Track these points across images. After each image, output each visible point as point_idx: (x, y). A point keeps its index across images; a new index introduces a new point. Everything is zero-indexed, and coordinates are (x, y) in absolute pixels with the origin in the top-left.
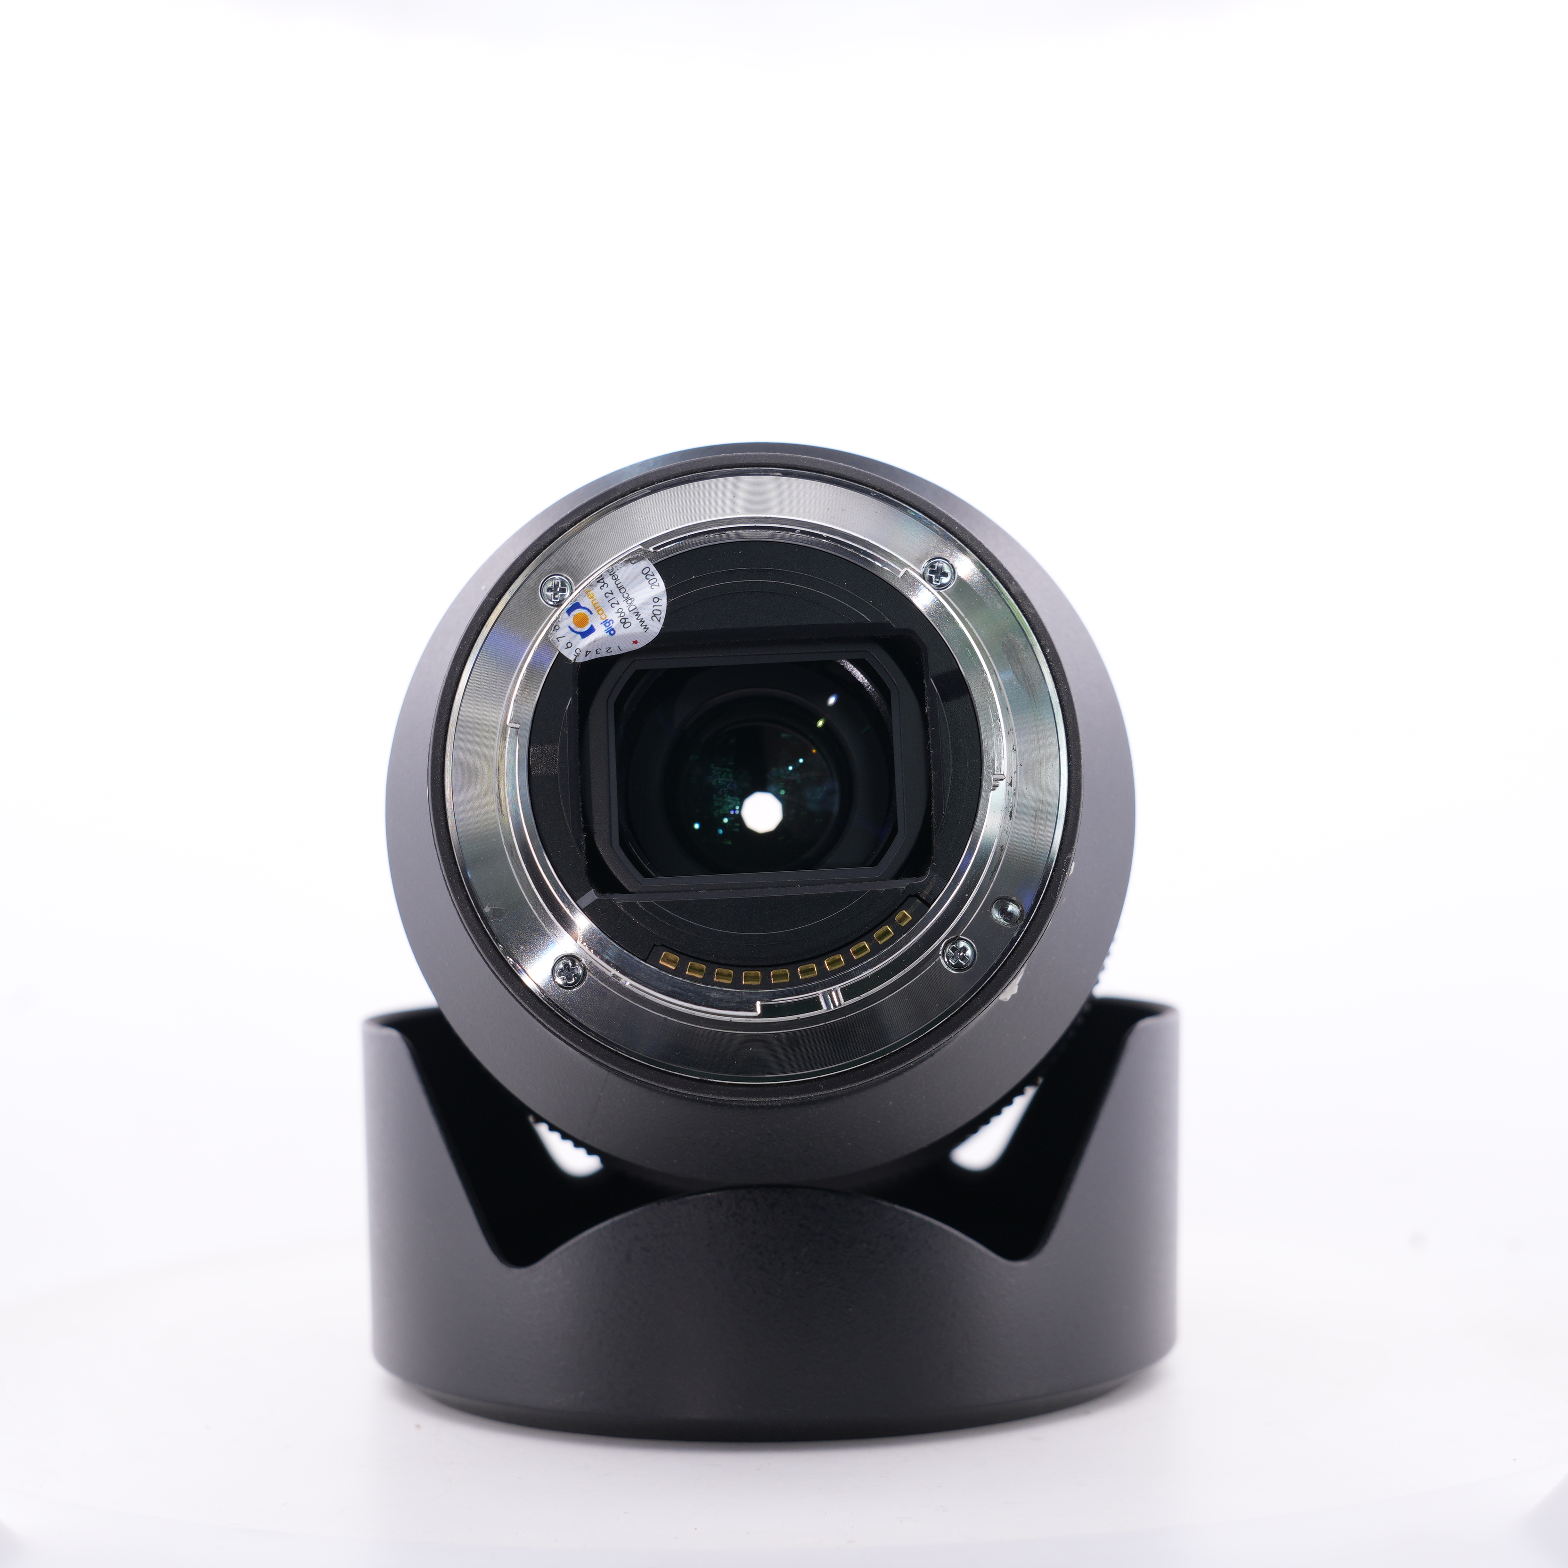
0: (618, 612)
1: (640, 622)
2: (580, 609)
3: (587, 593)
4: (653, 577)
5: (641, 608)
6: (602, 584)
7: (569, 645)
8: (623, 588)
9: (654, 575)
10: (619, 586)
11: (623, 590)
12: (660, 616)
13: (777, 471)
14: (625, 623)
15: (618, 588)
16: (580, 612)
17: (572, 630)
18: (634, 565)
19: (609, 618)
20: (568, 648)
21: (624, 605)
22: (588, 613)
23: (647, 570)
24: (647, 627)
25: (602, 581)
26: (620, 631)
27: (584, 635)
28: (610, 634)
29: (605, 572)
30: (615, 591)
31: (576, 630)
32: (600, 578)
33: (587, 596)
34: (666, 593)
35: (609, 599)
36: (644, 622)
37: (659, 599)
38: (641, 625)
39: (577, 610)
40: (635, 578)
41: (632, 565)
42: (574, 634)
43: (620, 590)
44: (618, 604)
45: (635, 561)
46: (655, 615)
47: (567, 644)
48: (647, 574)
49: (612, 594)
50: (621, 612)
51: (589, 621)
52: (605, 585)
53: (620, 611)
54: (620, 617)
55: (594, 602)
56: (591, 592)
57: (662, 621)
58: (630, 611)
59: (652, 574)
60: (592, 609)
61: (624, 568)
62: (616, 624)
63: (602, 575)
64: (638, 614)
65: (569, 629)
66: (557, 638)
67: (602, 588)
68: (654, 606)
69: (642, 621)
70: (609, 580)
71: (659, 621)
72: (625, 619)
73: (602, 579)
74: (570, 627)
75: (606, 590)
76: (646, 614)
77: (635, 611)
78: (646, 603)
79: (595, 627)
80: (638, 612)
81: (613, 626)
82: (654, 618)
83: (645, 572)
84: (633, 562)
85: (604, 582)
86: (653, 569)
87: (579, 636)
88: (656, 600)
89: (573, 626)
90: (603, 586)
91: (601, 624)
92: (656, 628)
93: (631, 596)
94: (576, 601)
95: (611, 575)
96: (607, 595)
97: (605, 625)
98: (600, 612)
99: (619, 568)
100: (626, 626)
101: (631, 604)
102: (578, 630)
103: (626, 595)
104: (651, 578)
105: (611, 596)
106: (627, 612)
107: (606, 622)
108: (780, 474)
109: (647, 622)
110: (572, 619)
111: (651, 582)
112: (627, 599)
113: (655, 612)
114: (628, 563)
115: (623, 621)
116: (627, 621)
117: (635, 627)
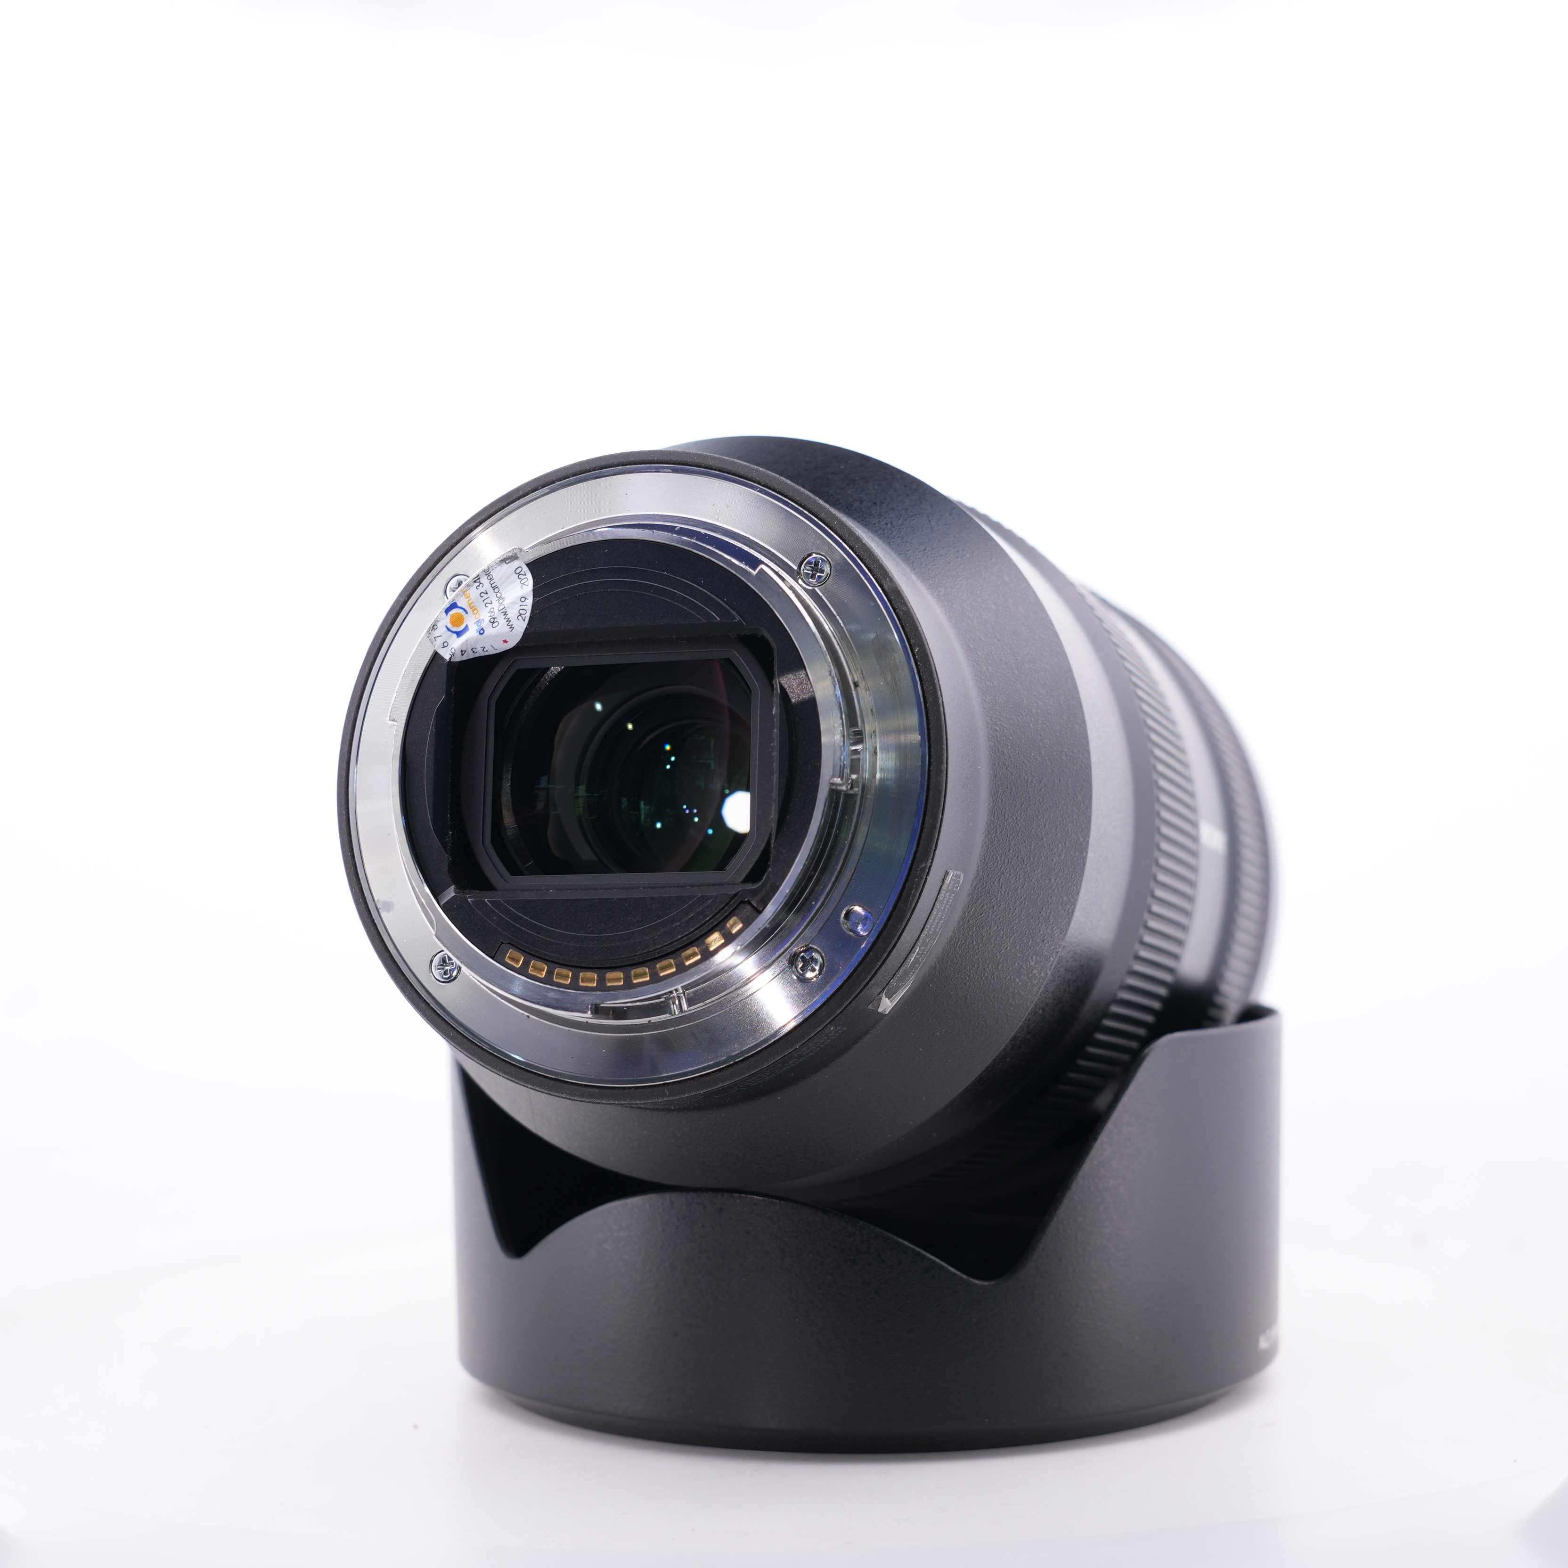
0: (490, 612)
1: (507, 621)
2: (457, 609)
3: (464, 593)
4: (525, 577)
5: (509, 608)
6: (478, 584)
7: (446, 644)
8: (497, 587)
9: (525, 575)
10: (493, 586)
11: (496, 590)
12: (525, 615)
14: (493, 622)
15: (493, 588)
16: (456, 612)
17: (449, 629)
18: (508, 565)
19: (482, 618)
20: (444, 647)
21: (496, 606)
22: (463, 613)
23: (519, 570)
24: (513, 626)
25: (478, 581)
26: (489, 631)
27: (459, 634)
28: (480, 633)
29: (482, 572)
30: (490, 591)
31: (452, 630)
32: (477, 578)
33: (463, 596)
34: (532, 593)
35: (483, 599)
36: (510, 621)
37: (526, 598)
38: (508, 625)
39: (454, 610)
40: (509, 577)
41: (506, 564)
42: (451, 633)
43: (494, 589)
44: (491, 603)
45: (509, 560)
46: (520, 615)
47: (443, 643)
48: (519, 574)
49: (487, 593)
50: (492, 612)
51: (465, 620)
52: (481, 585)
53: (491, 610)
54: (491, 616)
55: (470, 602)
56: (468, 592)
57: (527, 620)
58: (499, 611)
59: (524, 574)
60: (467, 609)
61: (499, 568)
62: (485, 624)
63: (478, 575)
64: (505, 614)
65: (446, 629)
66: (435, 638)
67: (478, 587)
68: (520, 606)
69: (509, 621)
70: (484, 580)
71: (524, 620)
72: (494, 618)
73: (479, 579)
74: (446, 627)
75: (481, 589)
76: (513, 614)
77: (504, 610)
78: (513, 603)
79: (469, 627)
80: (506, 612)
81: (483, 625)
82: (520, 617)
83: (518, 571)
84: (507, 562)
85: (480, 582)
86: (526, 569)
87: (455, 635)
88: (523, 599)
89: (450, 626)
90: (479, 586)
91: (475, 623)
92: (521, 626)
93: (503, 596)
94: (454, 601)
95: (486, 575)
96: (482, 595)
97: (477, 624)
98: (475, 612)
99: (494, 568)
100: (495, 625)
101: (501, 603)
102: (455, 629)
103: (499, 595)
104: (522, 577)
105: (485, 596)
106: (496, 611)
107: (479, 622)
109: (514, 622)
110: (449, 618)
111: (522, 582)
112: (500, 598)
113: (522, 612)
114: (502, 563)
115: (492, 620)
116: (496, 620)
117: (502, 627)
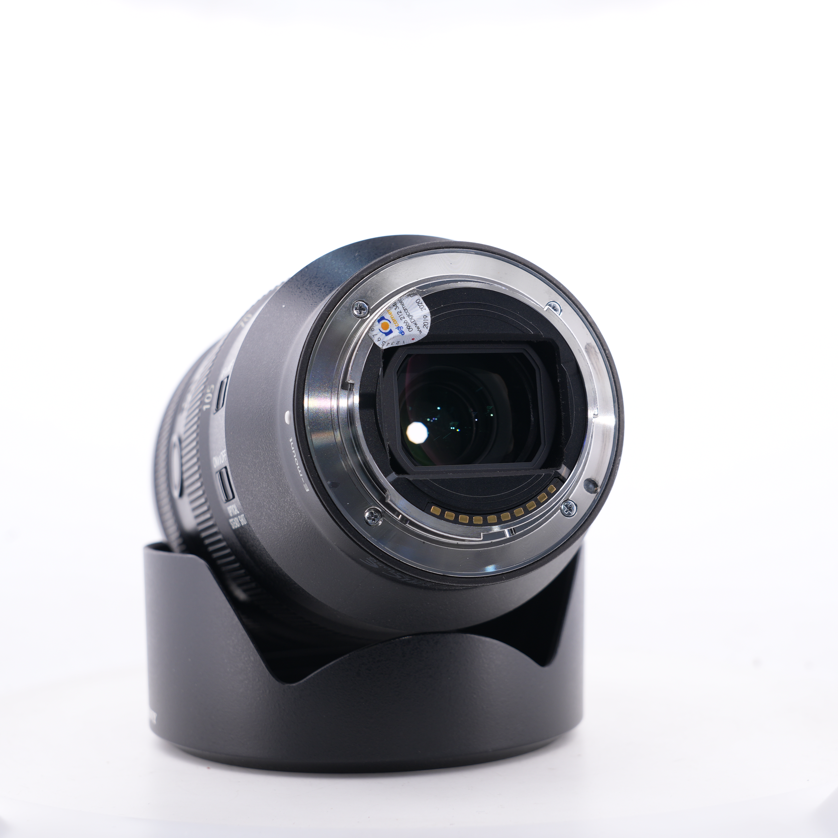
0: (405, 323)
1: (417, 328)
2: (385, 320)
3: (388, 311)
4: (422, 305)
5: (417, 321)
6: (396, 307)
7: (379, 339)
8: (407, 310)
9: (422, 304)
10: (404, 308)
11: (406, 311)
12: (427, 326)
13: (472, 251)
14: (409, 329)
15: (404, 309)
16: (384, 322)
17: (381, 331)
18: (412, 297)
19: (400, 325)
20: (379, 341)
21: (407, 319)
22: (389, 323)
23: (419, 301)
24: (421, 331)
25: (396, 305)
26: (407, 332)
27: (387, 334)
28: (402, 334)
29: (397, 301)
30: (403, 311)
31: (382, 331)
32: (395, 304)
33: (388, 313)
34: (430, 313)
35: (399, 315)
36: (419, 328)
37: (426, 316)
38: (418, 330)
39: (383, 320)
40: (413, 304)
41: (411, 297)
42: (382, 333)
43: (405, 311)
44: (404, 318)
45: (413, 295)
46: (425, 325)
47: (378, 339)
48: (418, 303)
49: (401, 313)
50: (407, 323)
51: (389, 327)
52: (397, 308)
53: (406, 322)
54: (407, 325)
55: (392, 317)
56: (390, 311)
57: (429, 328)
58: (412, 322)
59: (421, 303)
60: (391, 320)
61: (407, 299)
62: (405, 329)
63: (395, 302)
64: (416, 324)
65: (379, 331)
66: (373, 335)
67: (396, 309)
68: (424, 320)
69: (418, 328)
70: (399, 305)
71: (427, 328)
72: (409, 326)
73: (396, 304)
74: (379, 330)
75: (397, 310)
76: (420, 324)
77: (414, 322)
78: (420, 319)
79: (393, 330)
80: (416, 323)
81: (403, 330)
82: (424, 327)
83: (417, 301)
84: (411, 296)
85: (396, 306)
86: (422, 300)
87: (384, 335)
88: (425, 317)
89: (381, 329)
90: (396, 308)
91: (396, 328)
92: (425, 332)
93: (411, 314)
94: (383, 316)
95: (400, 302)
96: (398, 313)
97: (398, 329)
98: (395, 322)
99: (404, 299)
100: (410, 330)
101: (411, 318)
102: (384, 331)
103: (408, 314)
104: (421, 305)
105: (400, 314)
106: (410, 323)
107: (398, 328)
108: (474, 253)
109: (421, 328)
110: (381, 325)
111: (421, 307)
112: (409, 316)
113: (425, 323)
114: (409, 296)
115: (408, 327)
116: (410, 327)
117: (415, 331)
